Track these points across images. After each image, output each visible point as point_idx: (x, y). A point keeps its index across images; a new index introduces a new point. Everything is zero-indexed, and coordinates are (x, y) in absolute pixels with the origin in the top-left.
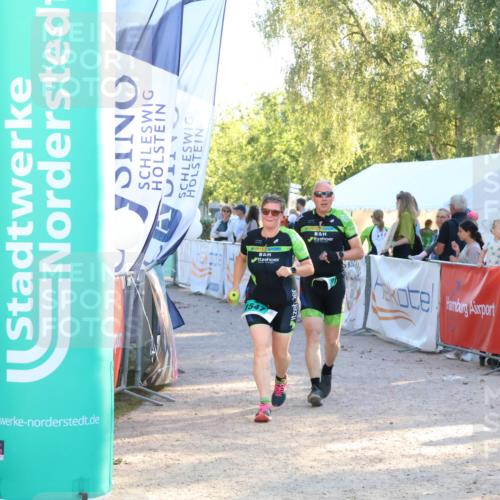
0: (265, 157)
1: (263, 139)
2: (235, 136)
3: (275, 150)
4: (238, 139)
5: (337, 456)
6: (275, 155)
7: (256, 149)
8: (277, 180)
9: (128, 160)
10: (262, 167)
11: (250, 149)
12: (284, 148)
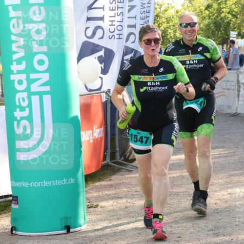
0: (217, 17)
1: (215, 6)
2: (197, 5)
3: (223, 12)
4: (200, 7)
5: (233, 196)
6: (223, 15)
7: (211, 12)
8: (225, 31)
9: (102, 21)
10: (215, 23)
11: (207, 12)
12: (228, 10)
